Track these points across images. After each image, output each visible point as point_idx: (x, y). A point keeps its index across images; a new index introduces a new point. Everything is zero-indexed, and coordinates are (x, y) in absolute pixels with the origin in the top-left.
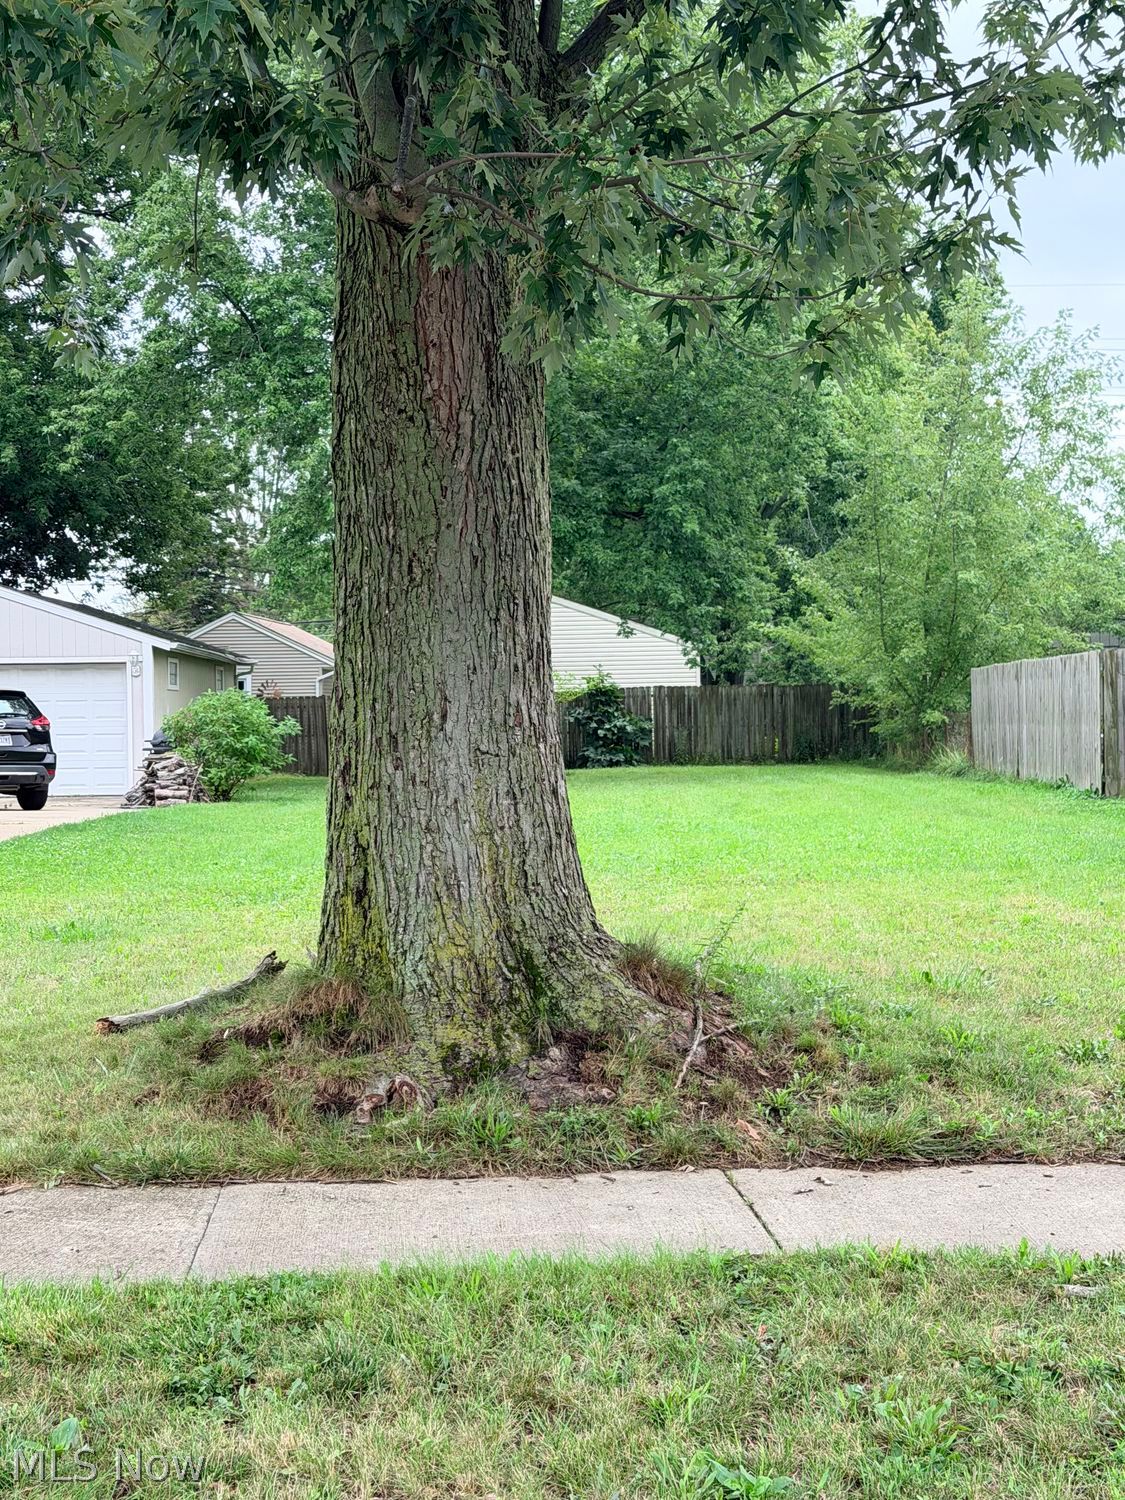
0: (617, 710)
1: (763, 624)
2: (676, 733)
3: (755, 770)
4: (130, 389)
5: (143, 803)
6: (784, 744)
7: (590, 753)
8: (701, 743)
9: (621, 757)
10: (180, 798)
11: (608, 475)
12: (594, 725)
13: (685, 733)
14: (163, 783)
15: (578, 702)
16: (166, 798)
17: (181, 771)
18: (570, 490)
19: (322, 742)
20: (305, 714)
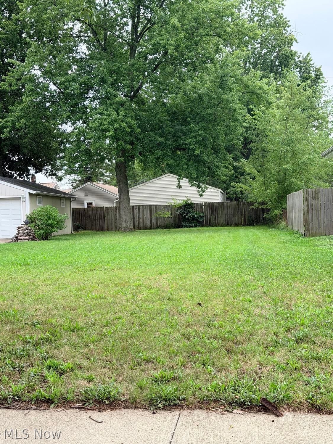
0: (192, 210)
2: (211, 217)
3: (236, 228)
5: (16, 241)
6: (245, 220)
7: (184, 223)
8: (219, 220)
10: (26, 239)
11: (174, 137)
12: (185, 215)
13: (214, 217)
14: (21, 235)
15: (180, 207)
16: (21, 239)
17: (27, 231)
18: (161, 142)
19: (103, 221)
20: (98, 212)
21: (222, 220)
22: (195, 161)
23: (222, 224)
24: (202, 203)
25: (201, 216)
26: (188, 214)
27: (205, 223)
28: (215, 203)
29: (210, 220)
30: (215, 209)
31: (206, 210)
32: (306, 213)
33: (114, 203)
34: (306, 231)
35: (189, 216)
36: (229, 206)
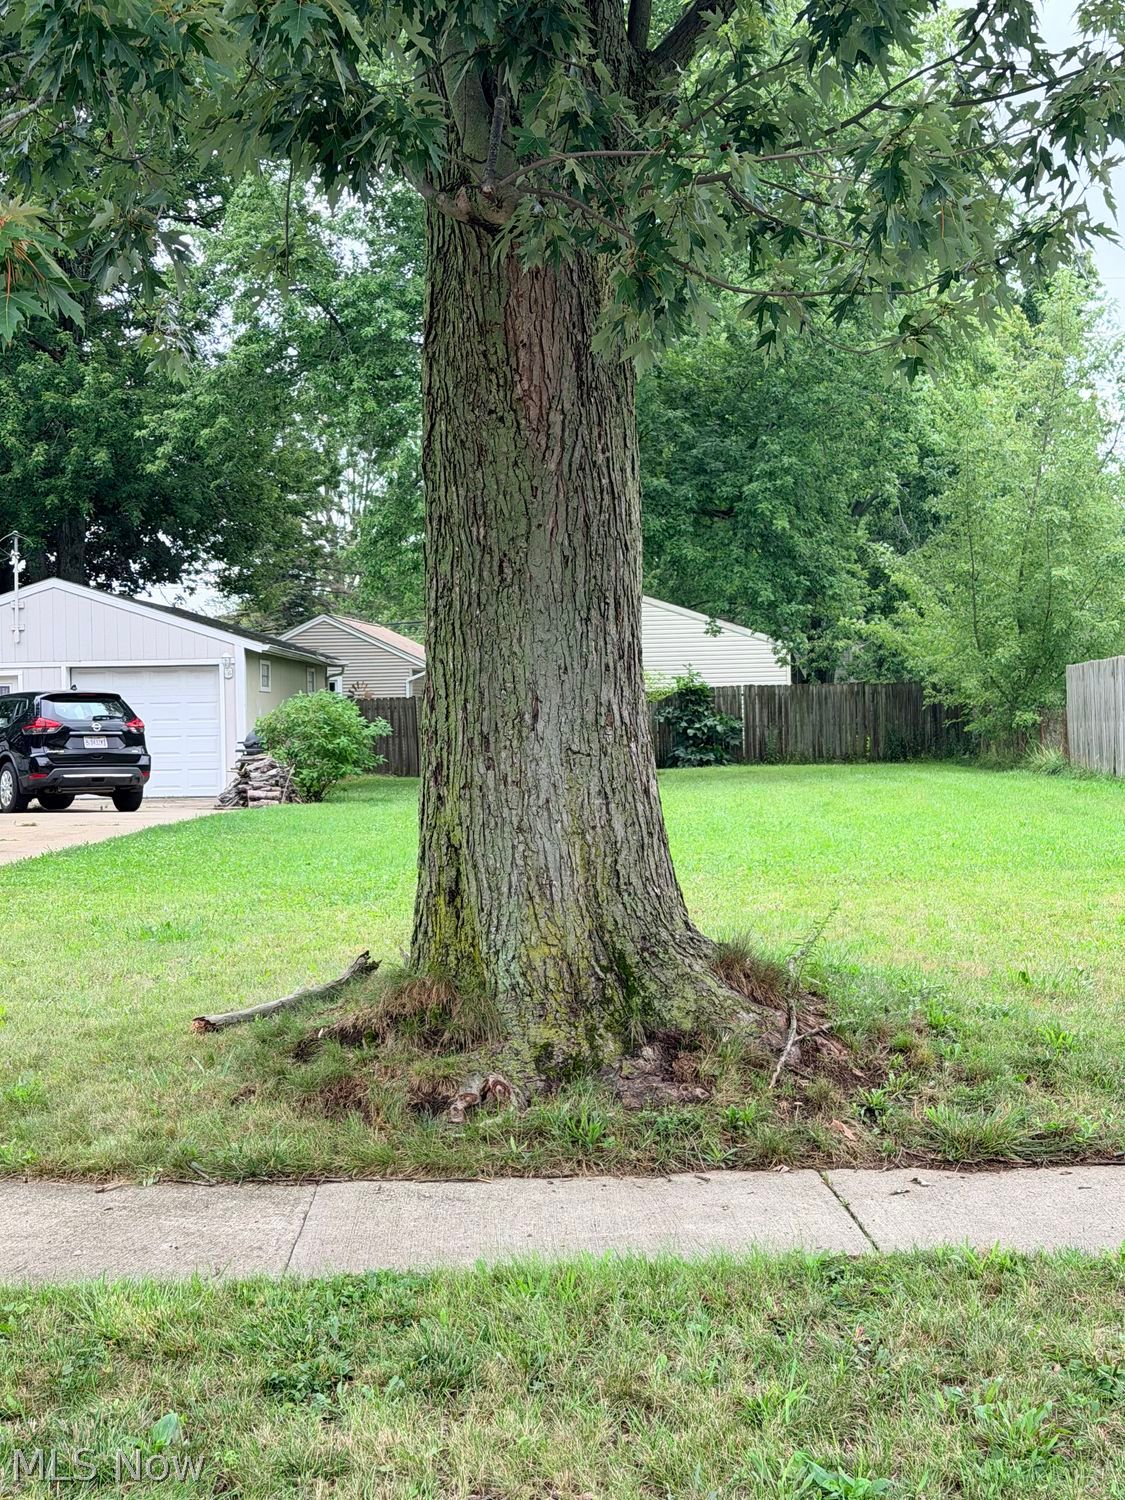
0: (707, 709)
1: (855, 620)
2: (766, 733)
3: (847, 768)
4: (222, 394)
5: (237, 804)
6: (876, 742)
7: (680, 752)
8: (791, 742)
9: (712, 757)
10: (273, 799)
11: (696, 473)
12: (684, 724)
13: (776, 732)
14: (256, 784)
15: (668, 701)
16: (259, 799)
17: (273, 772)
18: (659, 488)
19: (412, 741)
20: (396, 714)
21: (804, 745)
22: (767, 554)
23: (802, 754)
24: (739, 687)
25: (733, 729)
26: (694, 722)
27: (747, 752)
28: (780, 686)
29: (762, 743)
30: (780, 710)
31: (750, 708)
33: (406, 686)
35: (699, 729)
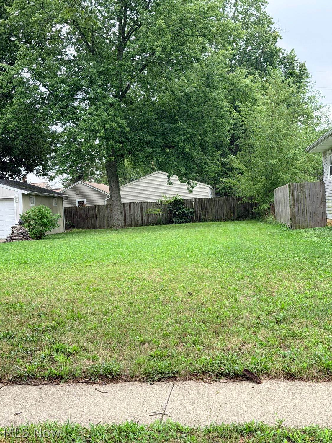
0: (183, 206)
2: (201, 213)
3: (225, 223)
6: (234, 214)
7: (174, 220)
8: (209, 215)
9: (184, 220)
12: (175, 211)
13: (204, 212)
14: (15, 235)
15: (171, 204)
16: (16, 239)
17: (21, 231)
19: (95, 219)
20: (90, 211)
21: (212, 215)
22: (184, 158)
23: (212, 219)
24: (192, 199)
25: (191, 212)
26: (178, 210)
27: (195, 219)
28: (204, 198)
29: (200, 216)
30: (205, 206)
31: (196, 205)
32: (292, 206)
33: (105, 201)
34: (293, 224)
35: (180, 212)
36: (218, 202)
